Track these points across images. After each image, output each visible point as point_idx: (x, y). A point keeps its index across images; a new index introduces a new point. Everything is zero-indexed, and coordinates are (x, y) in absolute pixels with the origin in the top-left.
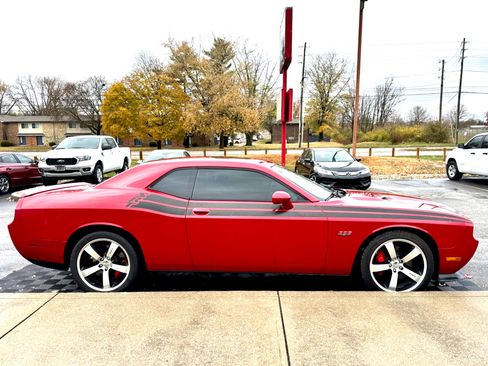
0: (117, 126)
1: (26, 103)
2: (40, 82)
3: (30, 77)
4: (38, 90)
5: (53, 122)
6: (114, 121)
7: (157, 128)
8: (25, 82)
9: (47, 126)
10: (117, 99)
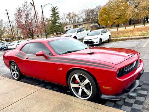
0: (103, 21)
1: (81, 18)
2: (85, 11)
3: (82, 10)
4: (84, 14)
5: (87, 23)
6: (103, 20)
7: (117, 20)
8: (81, 12)
9: (85, 24)
10: (103, 12)
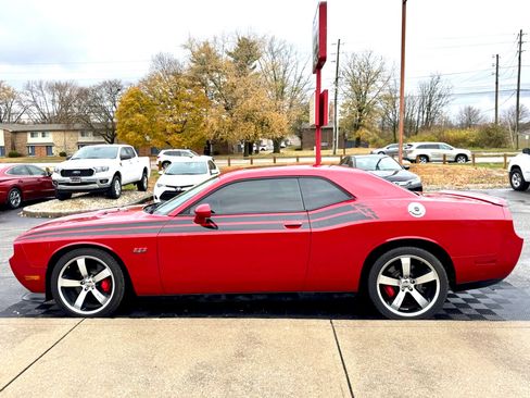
0: (133, 133)
1: (36, 110)
2: (51, 88)
3: (41, 83)
4: (49, 97)
5: (64, 131)
6: (131, 128)
7: (176, 136)
8: (35, 88)
9: (57, 134)
10: (133, 105)
